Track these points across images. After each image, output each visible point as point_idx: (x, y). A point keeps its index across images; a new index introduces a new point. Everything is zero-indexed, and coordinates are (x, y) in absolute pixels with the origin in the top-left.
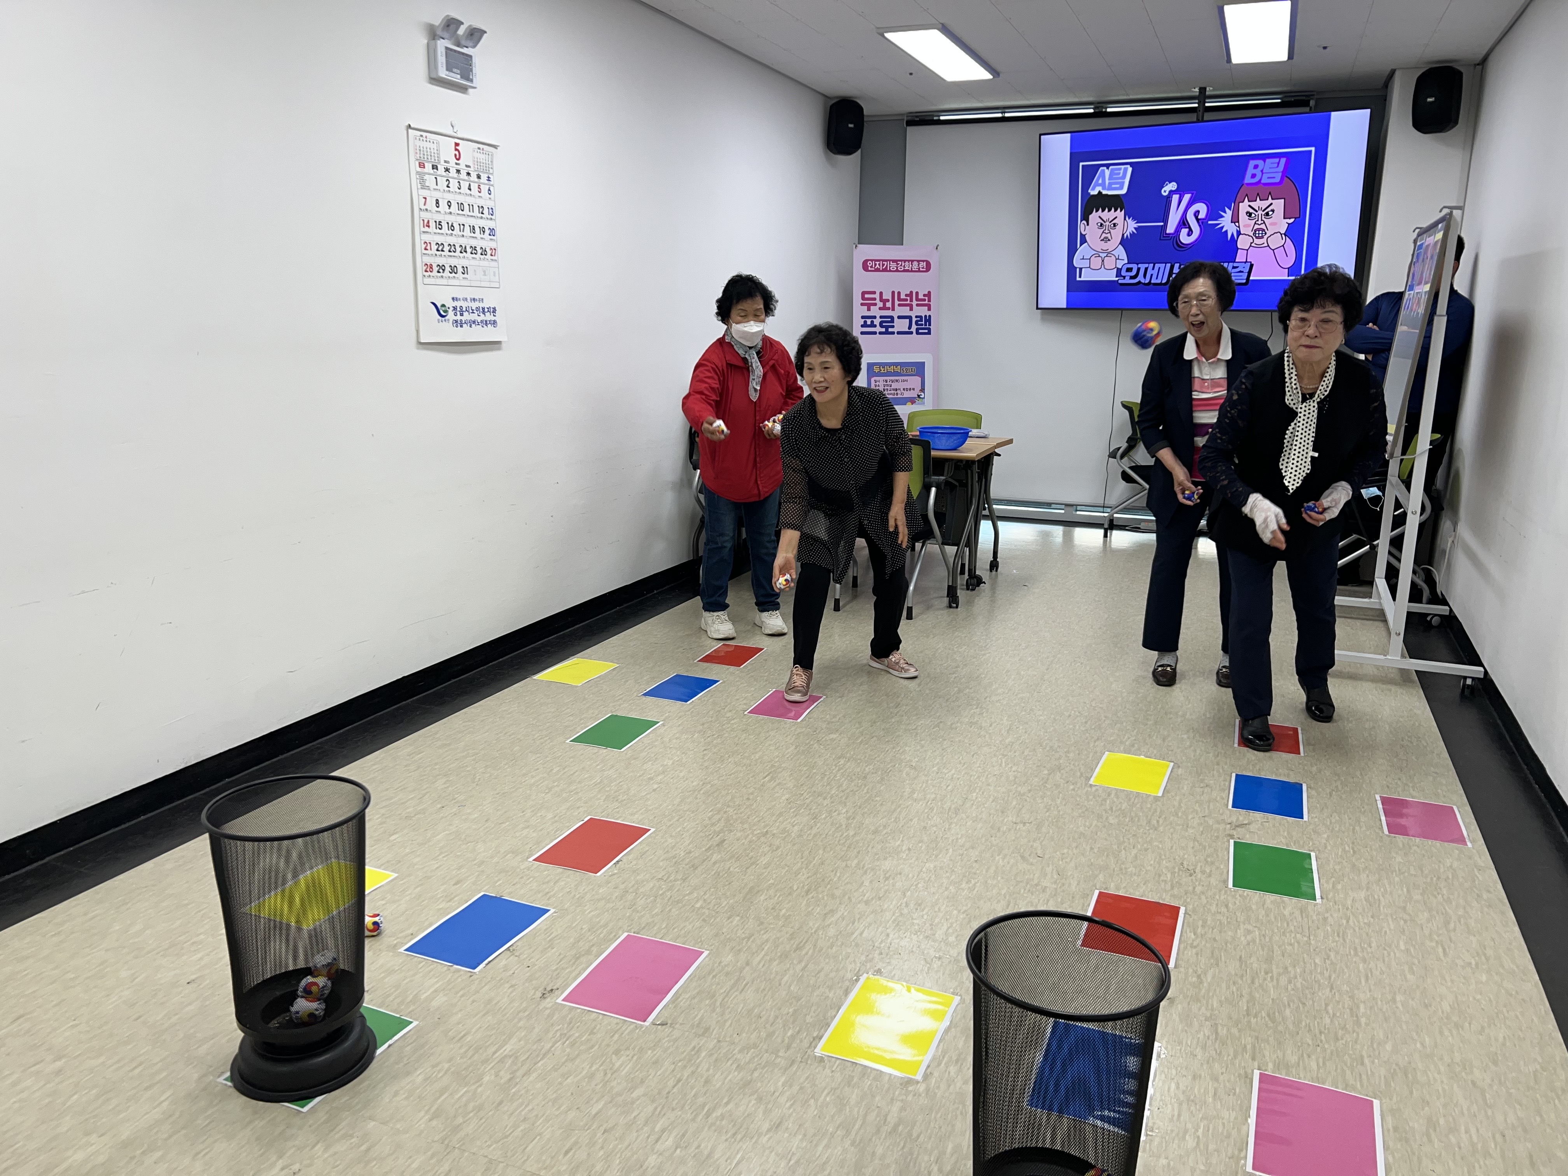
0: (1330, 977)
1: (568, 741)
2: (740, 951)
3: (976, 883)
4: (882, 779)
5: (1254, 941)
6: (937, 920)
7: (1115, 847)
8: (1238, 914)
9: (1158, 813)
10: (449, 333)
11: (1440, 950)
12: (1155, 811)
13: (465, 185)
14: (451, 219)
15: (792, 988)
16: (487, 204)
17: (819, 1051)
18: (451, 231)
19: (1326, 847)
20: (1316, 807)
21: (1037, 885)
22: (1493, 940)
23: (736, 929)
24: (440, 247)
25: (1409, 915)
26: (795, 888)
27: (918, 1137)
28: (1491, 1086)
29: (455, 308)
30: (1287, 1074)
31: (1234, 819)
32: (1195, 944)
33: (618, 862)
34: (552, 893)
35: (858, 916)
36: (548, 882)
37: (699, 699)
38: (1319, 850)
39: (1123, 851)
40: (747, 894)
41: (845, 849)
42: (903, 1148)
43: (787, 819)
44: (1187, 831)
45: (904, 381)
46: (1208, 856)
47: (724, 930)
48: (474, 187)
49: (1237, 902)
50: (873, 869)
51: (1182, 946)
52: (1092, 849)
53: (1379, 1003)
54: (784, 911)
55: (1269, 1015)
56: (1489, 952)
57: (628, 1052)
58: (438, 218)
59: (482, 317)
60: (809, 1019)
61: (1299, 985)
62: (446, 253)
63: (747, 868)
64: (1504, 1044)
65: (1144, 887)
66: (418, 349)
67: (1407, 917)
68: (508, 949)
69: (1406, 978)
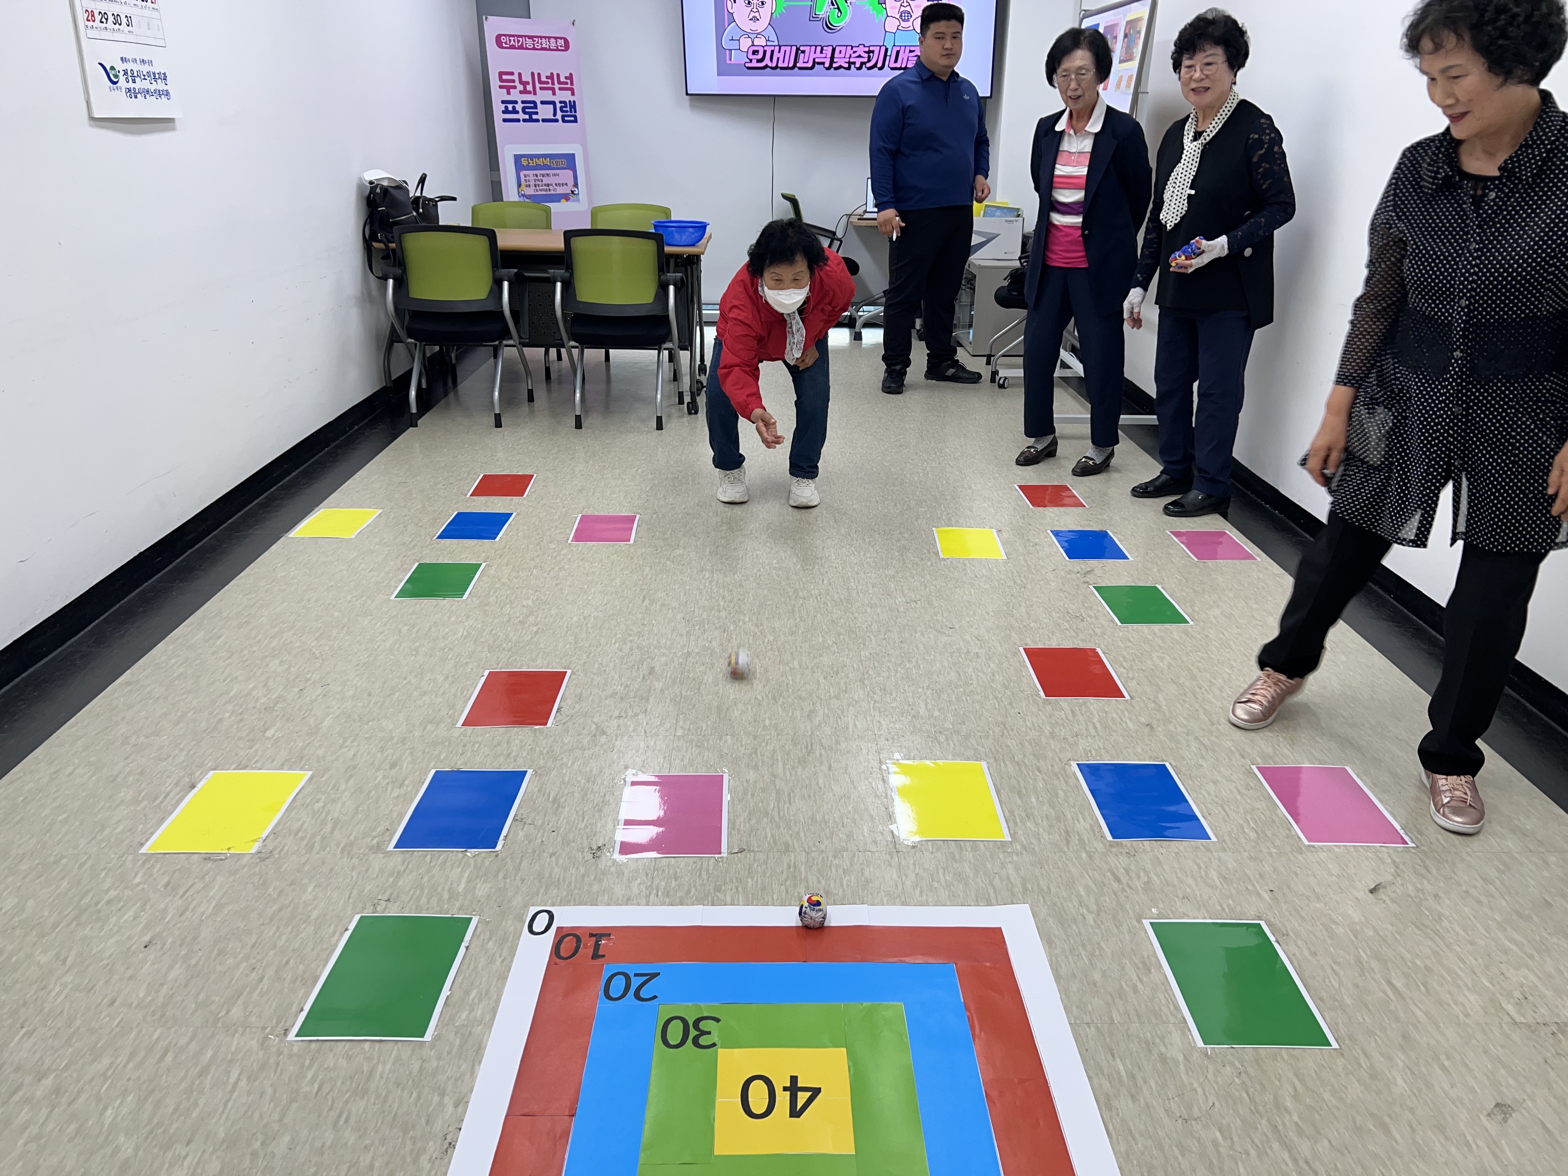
1: (392, 597)
2: (756, 766)
3: (917, 662)
6: (911, 700)
7: (1005, 608)
8: (1143, 646)
9: (1016, 574)
12: (1012, 572)
17: (904, 839)
20: (1131, 548)
21: (968, 652)
23: (735, 747)
27: (1049, 888)
29: (125, 73)
30: (1275, 763)
31: (1078, 568)
32: (1131, 675)
33: (559, 709)
34: (514, 754)
35: (839, 712)
36: (499, 744)
37: (506, 534)
38: (1160, 583)
39: (1015, 611)
40: (719, 713)
41: (777, 653)
42: (1045, 902)
43: (699, 637)
44: (1049, 584)
45: (555, 175)
46: (1083, 602)
49: (1134, 635)
50: (818, 668)
51: (1122, 679)
52: (987, 613)
54: (767, 722)
57: (729, 886)
59: (155, 85)
60: (873, 813)
63: (699, 689)
65: (1055, 637)
66: (91, 125)
68: (515, 820)
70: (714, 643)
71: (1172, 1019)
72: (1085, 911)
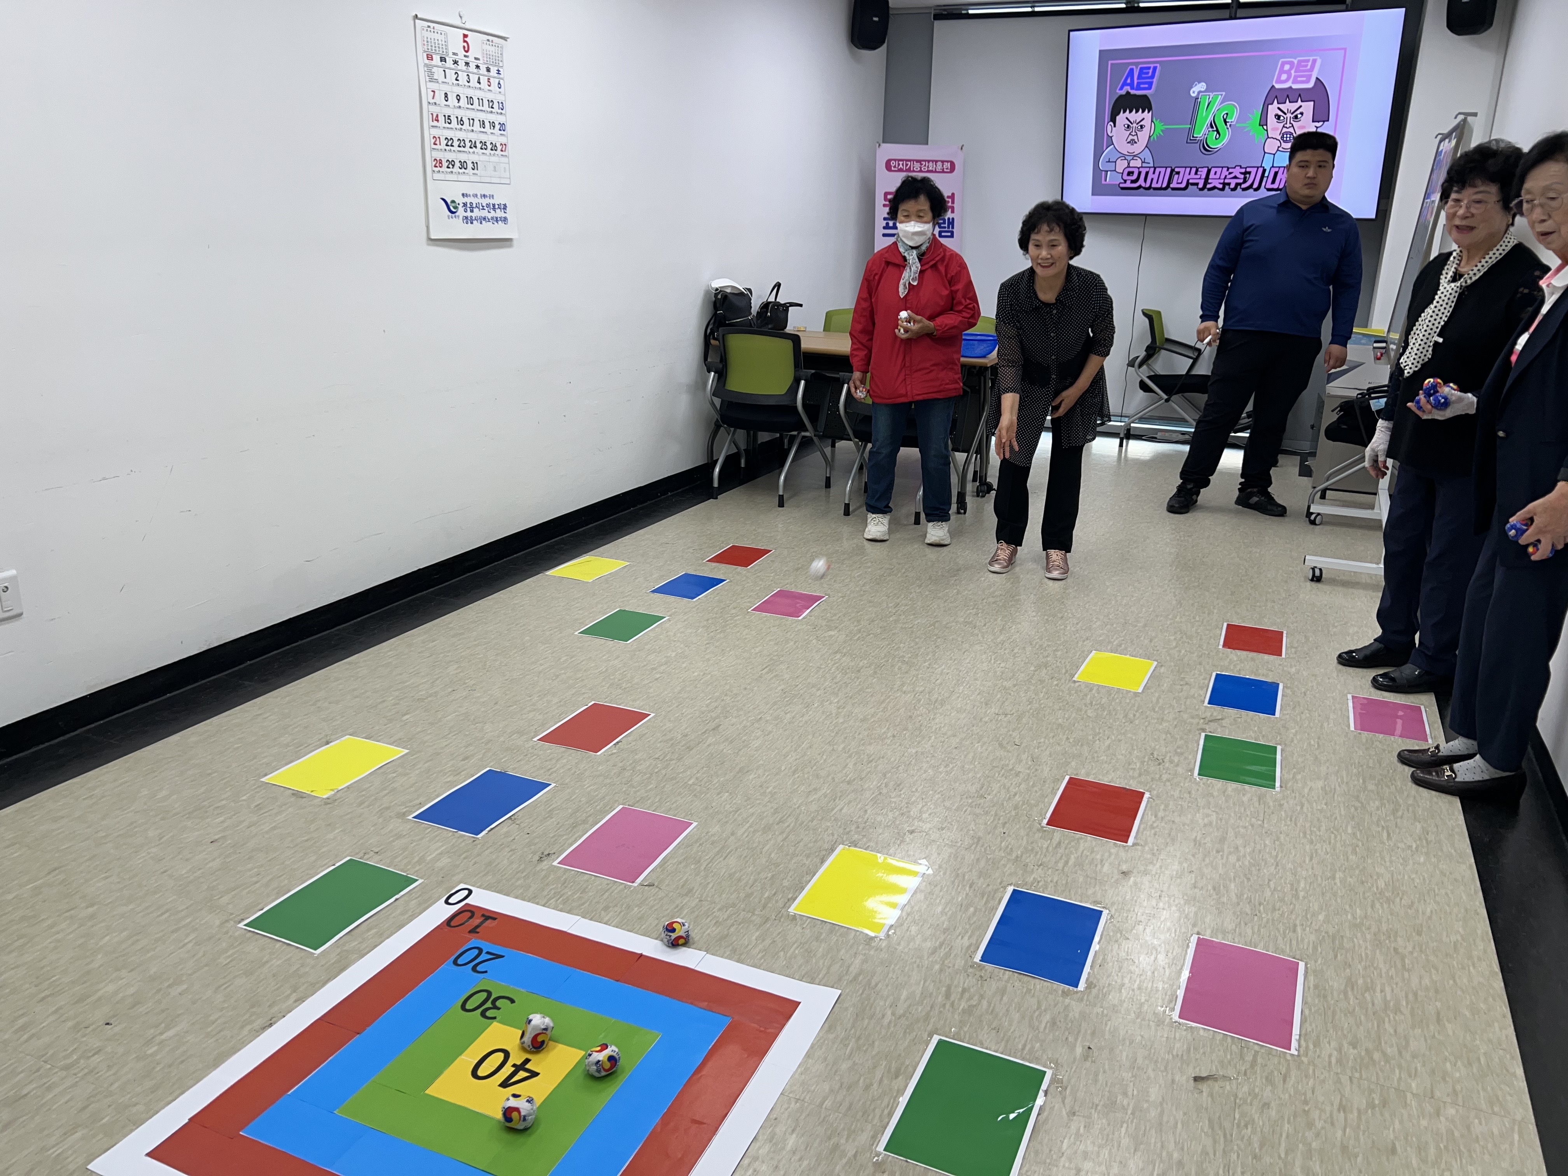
0: (1277, 856)
1: (577, 633)
2: (727, 822)
4: (875, 673)
5: (1210, 823)
6: (913, 799)
7: (1090, 738)
8: (1199, 800)
9: (1135, 708)
10: (459, 229)
11: (1385, 834)
12: (1134, 705)
13: (474, 78)
14: (460, 113)
15: (772, 856)
16: (497, 98)
17: (792, 910)
18: (460, 126)
19: (1292, 741)
20: (1289, 705)
21: (1011, 770)
22: (1437, 826)
23: (725, 803)
24: (449, 142)
25: (1362, 803)
26: (783, 768)
27: (876, 985)
28: (1411, 953)
29: (465, 205)
30: (1223, 939)
31: (1208, 714)
32: (1155, 825)
33: (618, 743)
34: (554, 770)
35: (839, 794)
36: (551, 760)
37: (705, 597)
38: (1285, 745)
39: (1098, 742)
40: (738, 773)
41: (833, 734)
42: (862, 994)
44: (1161, 724)
46: (1178, 747)
47: (714, 804)
48: (484, 80)
49: (1200, 789)
50: (857, 754)
51: (1142, 826)
52: (1068, 739)
53: (1319, 879)
54: (770, 789)
55: (1214, 889)
56: (1431, 837)
57: (616, 909)
58: (448, 112)
59: (493, 214)
60: (786, 883)
61: (1247, 863)
62: (456, 148)
63: (740, 750)
64: (1430, 918)
65: (1113, 774)
66: (428, 245)
67: (1358, 804)
68: (509, 818)
69: (1348, 858)
70: (788, 716)
71: (875, 1121)
72: (889, 1012)
